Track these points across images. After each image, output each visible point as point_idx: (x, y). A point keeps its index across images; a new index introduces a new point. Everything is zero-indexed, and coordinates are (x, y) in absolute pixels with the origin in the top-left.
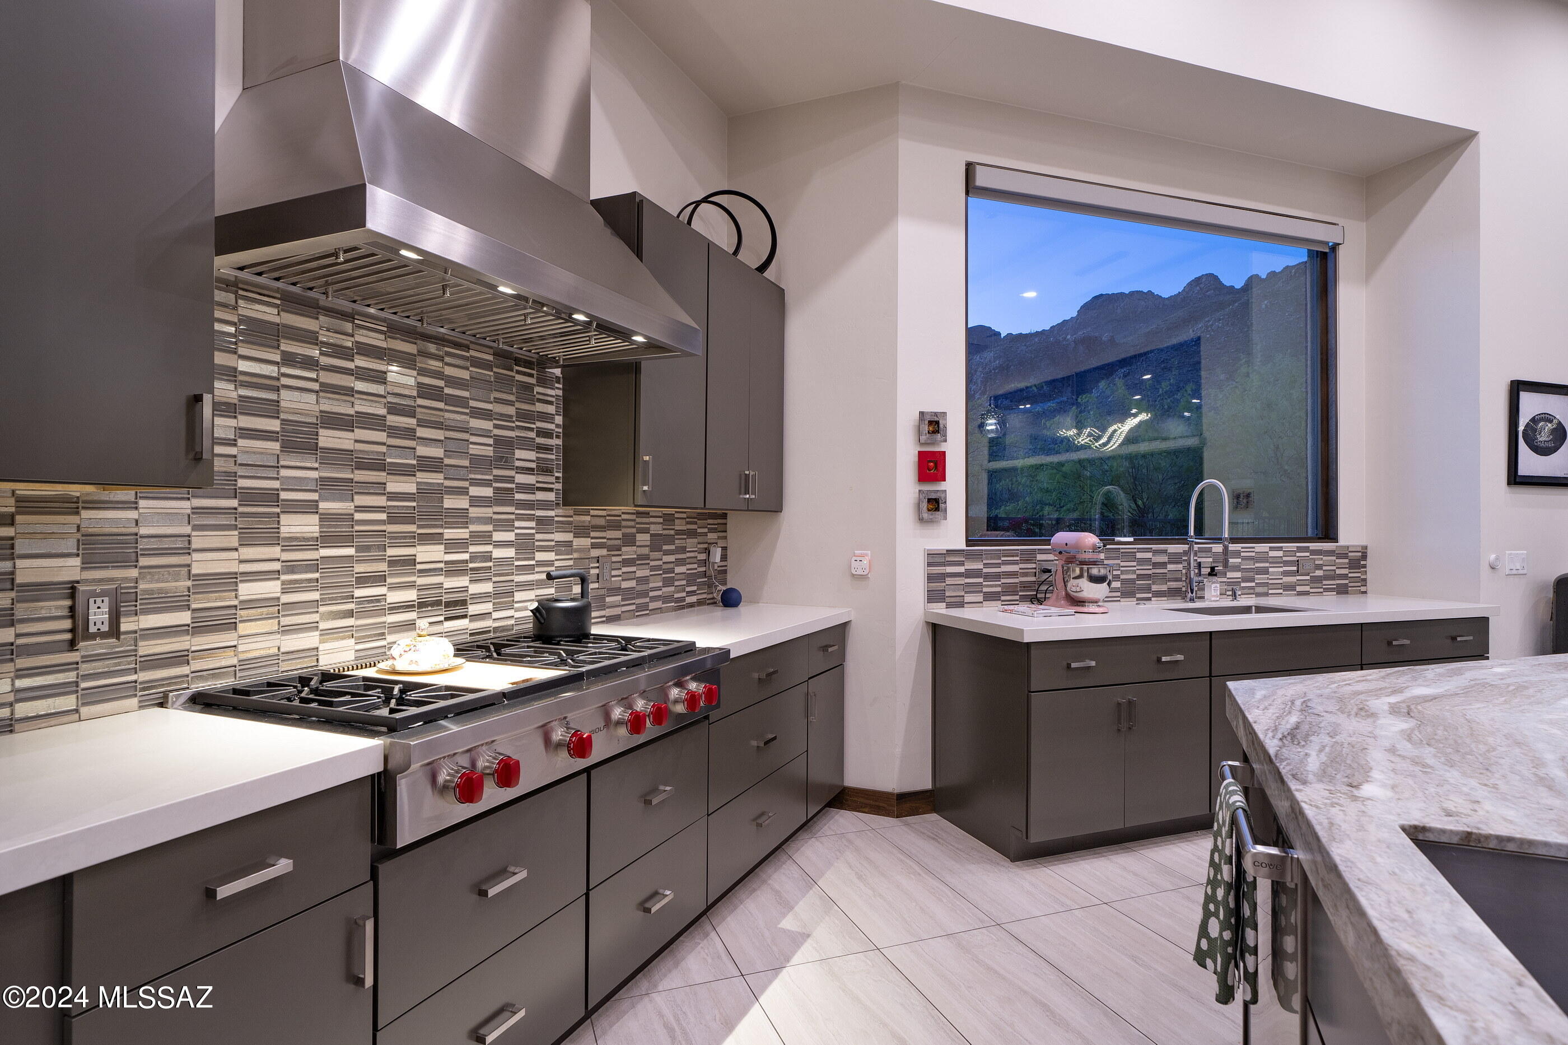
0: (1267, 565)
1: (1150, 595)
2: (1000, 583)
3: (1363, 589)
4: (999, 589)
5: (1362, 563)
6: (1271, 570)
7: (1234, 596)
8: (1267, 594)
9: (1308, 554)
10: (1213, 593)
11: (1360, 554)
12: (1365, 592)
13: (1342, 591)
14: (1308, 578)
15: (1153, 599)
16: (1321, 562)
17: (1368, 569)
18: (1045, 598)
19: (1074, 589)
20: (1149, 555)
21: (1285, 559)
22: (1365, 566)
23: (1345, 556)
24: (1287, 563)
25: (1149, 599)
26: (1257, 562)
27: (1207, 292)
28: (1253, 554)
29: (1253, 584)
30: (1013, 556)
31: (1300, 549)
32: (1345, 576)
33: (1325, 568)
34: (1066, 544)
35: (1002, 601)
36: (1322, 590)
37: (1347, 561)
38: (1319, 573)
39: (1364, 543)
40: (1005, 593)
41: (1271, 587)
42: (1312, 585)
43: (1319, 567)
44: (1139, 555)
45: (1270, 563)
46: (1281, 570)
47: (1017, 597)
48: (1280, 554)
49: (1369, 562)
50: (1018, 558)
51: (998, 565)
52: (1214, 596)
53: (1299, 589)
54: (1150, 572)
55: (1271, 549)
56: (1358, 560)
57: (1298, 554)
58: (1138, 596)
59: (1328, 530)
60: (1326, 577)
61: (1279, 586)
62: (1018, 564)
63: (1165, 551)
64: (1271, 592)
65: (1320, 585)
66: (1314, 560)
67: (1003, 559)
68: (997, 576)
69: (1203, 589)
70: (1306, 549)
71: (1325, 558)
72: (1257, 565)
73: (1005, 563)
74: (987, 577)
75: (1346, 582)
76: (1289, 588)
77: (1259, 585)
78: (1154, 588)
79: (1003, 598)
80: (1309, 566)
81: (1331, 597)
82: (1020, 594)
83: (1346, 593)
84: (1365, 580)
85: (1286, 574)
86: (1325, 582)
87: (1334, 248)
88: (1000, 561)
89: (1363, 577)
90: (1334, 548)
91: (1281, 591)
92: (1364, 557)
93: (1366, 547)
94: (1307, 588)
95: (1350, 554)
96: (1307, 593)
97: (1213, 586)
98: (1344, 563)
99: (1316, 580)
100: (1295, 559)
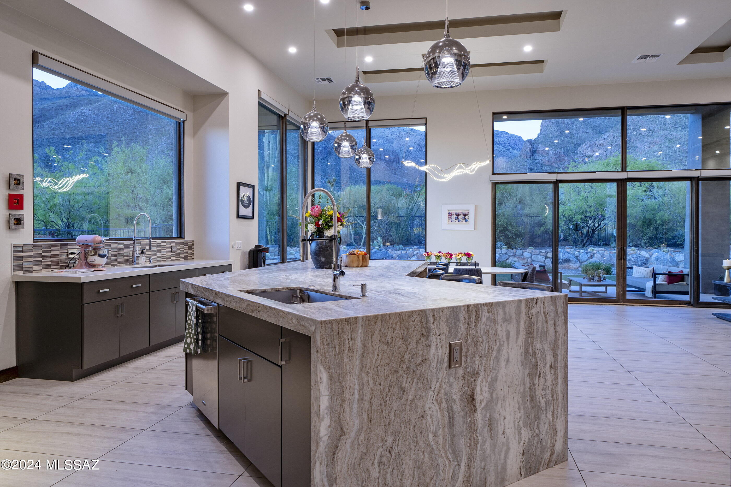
0: (161, 249)
1: (117, 263)
2: (50, 260)
3: (193, 257)
4: (50, 263)
5: (193, 247)
6: (162, 251)
7: (150, 262)
8: (161, 261)
9: (175, 244)
10: (143, 261)
11: (192, 244)
12: (193, 259)
13: (186, 258)
14: (175, 253)
15: (118, 265)
16: (179, 247)
17: (194, 249)
18: (73, 266)
19: (91, 260)
20: (116, 245)
21: (167, 246)
22: (193, 248)
23: (186, 244)
24: (167, 248)
25: (116, 265)
26: (158, 248)
27: (81, 91)
28: (156, 244)
29: (156, 257)
30: (56, 247)
31: (172, 242)
32: (187, 253)
33: (180, 249)
34: (86, 241)
35: (52, 269)
36: (179, 258)
37: (187, 246)
38: (179, 251)
39: (193, 240)
40: (53, 265)
41: (162, 258)
42: (177, 257)
43: (178, 249)
44: (112, 245)
45: (162, 248)
46: (166, 250)
47: (59, 267)
48: (165, 244)
49: (194, 247)
50: (59, 248)
51: (50, 251)
52: (143, 262)
53: (172, 258)
54: (116, 253)
55: (162, 242)
56: (191, 246)
57: (171, 244)
58: (112, 263)
59: (181, 235)
60: (181, 253)
61: (165, 257)
62: (59, 250)
63: (123, 244)
64: (162, 260)
65: (179, 256)
66: (177, 246)
67: (52, 248)
68: (49, 257)
69: (139, 260)
70: (174, 242)
71: (180, 245)
72: (157, 249)
73: (53, 250)
74: (45, 257)
75: (187, 255)
76: (168, 258)
77: (158, 257)
78: (119, 260)
79: (52, 267)
80: (175, 249)
81: (182, 261)
82: (60, 265)
83: (187, 259)
84: (193, 254)
85: (167, 252)
86: (180, 255)
87: (183, 121)
88: (50, 249)
89: (193, 253)
90: (183, 242)
91: (166, 259)
92: (193, 245)
93: (193, 241)
94: (174, 258)
95: (189, 244)
96: (174, 260)
97: (143, 257)
98: (186, 247)
99: (178, 254)
100: (170, 246)
